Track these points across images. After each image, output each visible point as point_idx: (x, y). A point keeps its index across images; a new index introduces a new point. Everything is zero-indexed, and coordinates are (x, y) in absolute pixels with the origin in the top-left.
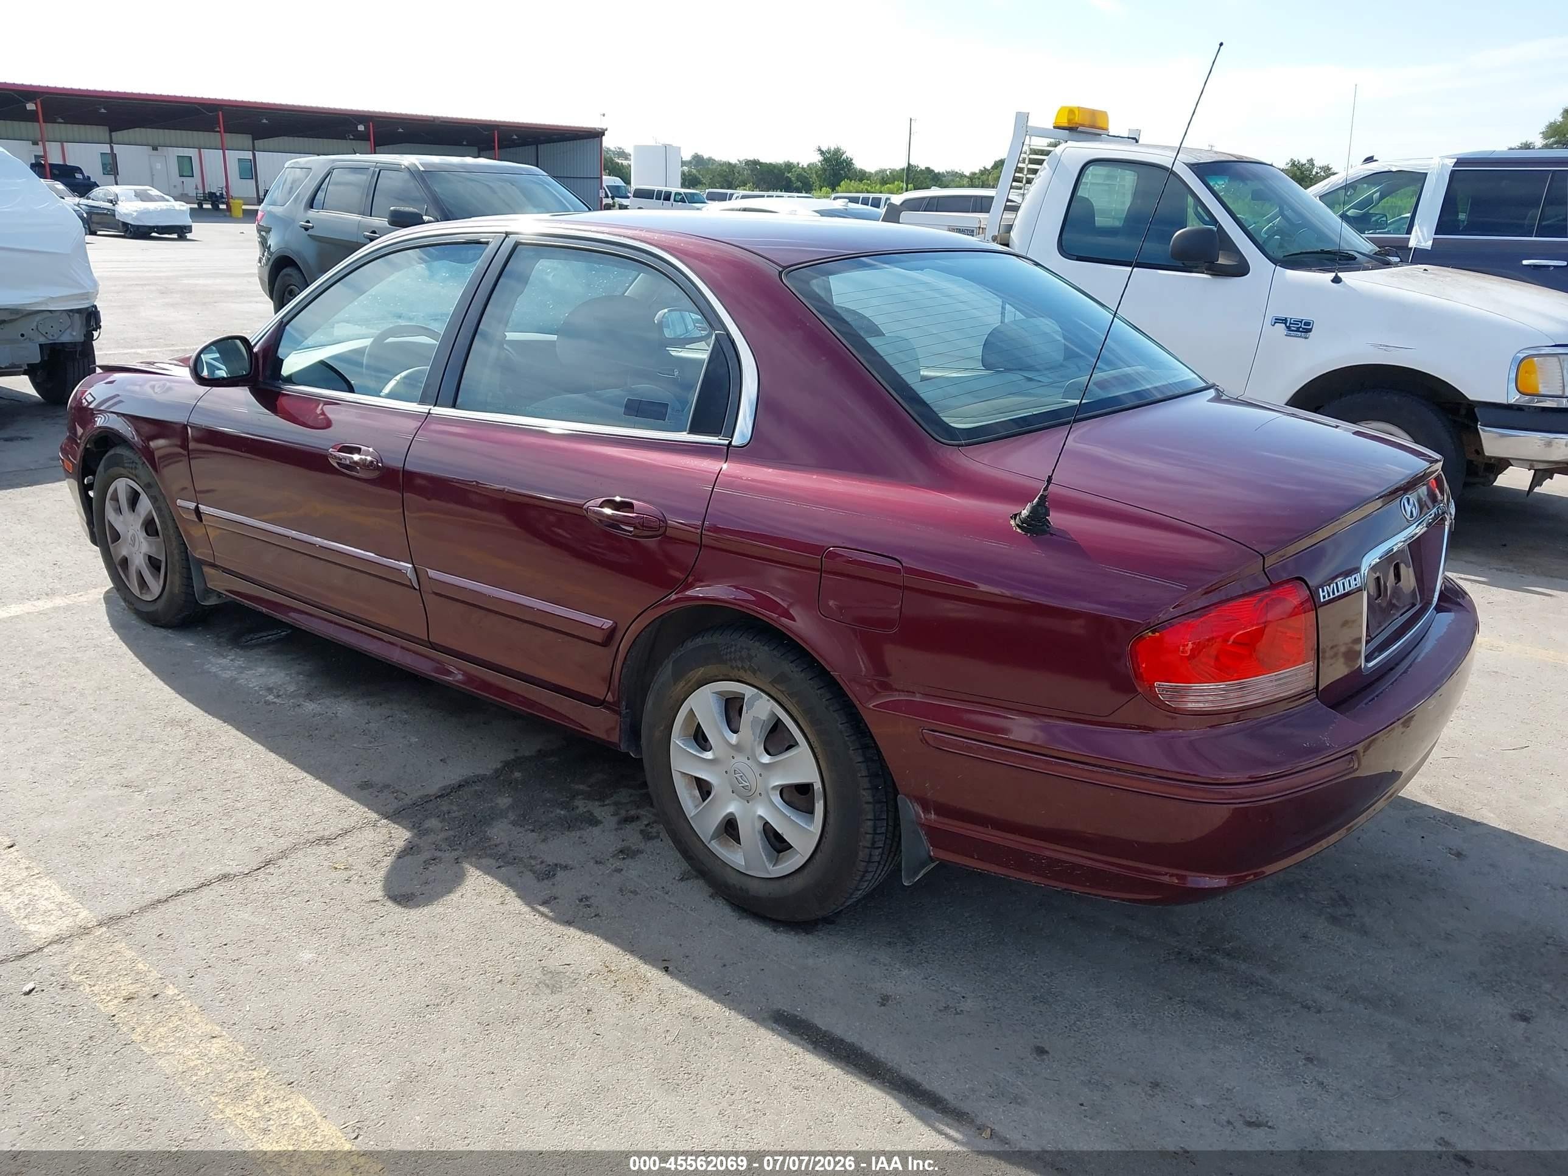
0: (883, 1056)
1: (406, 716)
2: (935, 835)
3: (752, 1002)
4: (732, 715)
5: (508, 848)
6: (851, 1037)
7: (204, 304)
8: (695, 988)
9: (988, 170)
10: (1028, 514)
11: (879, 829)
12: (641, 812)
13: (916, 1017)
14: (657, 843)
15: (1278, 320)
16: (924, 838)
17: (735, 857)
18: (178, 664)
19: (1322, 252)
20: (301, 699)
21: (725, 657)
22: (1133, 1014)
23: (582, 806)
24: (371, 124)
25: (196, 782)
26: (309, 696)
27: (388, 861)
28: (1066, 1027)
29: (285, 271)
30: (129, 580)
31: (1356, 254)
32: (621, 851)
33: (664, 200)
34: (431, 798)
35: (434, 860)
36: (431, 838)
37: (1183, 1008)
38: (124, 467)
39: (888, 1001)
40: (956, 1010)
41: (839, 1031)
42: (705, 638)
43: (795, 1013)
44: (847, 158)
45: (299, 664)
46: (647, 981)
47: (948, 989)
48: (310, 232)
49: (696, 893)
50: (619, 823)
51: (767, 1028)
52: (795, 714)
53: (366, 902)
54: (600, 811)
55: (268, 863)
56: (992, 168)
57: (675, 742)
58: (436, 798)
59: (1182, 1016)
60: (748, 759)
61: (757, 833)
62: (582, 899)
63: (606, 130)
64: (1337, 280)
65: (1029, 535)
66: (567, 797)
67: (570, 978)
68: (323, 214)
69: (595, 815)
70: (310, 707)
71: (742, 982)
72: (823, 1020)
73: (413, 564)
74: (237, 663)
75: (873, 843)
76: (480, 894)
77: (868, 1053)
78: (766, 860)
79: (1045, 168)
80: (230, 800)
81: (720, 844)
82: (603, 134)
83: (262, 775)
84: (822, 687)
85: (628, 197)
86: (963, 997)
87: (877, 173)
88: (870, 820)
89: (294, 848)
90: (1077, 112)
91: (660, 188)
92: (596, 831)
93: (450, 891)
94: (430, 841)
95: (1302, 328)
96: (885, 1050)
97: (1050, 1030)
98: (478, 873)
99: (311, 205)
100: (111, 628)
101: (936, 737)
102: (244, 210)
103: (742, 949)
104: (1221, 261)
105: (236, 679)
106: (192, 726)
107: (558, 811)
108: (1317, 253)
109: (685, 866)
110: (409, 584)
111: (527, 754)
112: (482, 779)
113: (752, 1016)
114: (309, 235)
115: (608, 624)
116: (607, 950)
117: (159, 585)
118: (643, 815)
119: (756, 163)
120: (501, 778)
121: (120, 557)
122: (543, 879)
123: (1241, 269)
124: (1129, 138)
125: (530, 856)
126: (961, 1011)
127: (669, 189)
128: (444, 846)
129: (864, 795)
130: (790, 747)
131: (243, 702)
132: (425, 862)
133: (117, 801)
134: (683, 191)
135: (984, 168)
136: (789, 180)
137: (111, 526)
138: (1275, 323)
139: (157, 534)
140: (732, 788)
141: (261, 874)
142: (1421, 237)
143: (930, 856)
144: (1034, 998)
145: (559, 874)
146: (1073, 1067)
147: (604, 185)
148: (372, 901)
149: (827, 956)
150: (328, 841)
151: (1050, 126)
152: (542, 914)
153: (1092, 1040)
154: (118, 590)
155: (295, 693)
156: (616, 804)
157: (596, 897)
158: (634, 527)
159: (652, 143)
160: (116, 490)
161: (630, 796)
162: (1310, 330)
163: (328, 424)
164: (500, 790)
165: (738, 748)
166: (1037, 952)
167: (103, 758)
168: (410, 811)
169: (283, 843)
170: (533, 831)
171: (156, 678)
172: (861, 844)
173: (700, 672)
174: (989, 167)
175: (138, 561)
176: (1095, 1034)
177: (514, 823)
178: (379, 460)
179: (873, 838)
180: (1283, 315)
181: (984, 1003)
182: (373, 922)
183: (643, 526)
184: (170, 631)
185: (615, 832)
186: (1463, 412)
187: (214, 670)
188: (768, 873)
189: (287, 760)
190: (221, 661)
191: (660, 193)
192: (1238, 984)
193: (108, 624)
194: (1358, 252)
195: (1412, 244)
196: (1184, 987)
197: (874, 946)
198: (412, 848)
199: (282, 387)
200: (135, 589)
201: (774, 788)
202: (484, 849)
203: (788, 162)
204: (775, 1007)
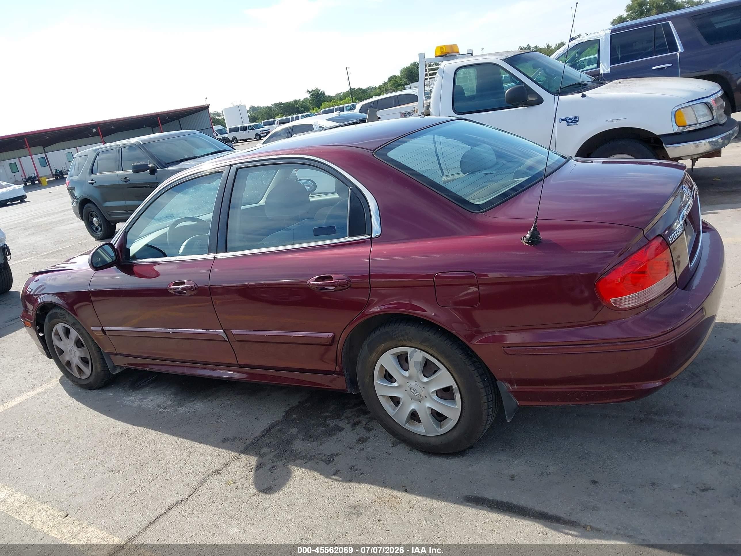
0: (524, 504)
1: (230, 402)
2: (518, 395)
3: (452, 495)
4: (402, 363)
5: (305, 452)
6: (505, 500)
7: (47, 230)
8: (423, 496)
9: (386, 83)
10: (530, 236)
11: (489, 399)
12: (361, 418)
13: (530, 481)
14: (374, 432)
15: (562, 120)
16: (513, 398)
17: (420, 429)
18: (110, 405)
19: (573, 85)
20: (176, 407)
21: (394, 337)
22: (627, 454)
23: (332, 423)
24: (98, 127)
25: (143, 460)
26: (180, 404)
27: (252, 474)
28: (600, 468)
29: (86, 206)
30: (72, 371)
31: (587, 83)
32: (359, 440)
33: (244, 130)
34: (259, 438)
35: (273, 467)
36: (267, 457)
37: (648, 445)
38: (59, 318)
39: (514, 478)
40: (547, 473)
41: (498, 498)
42: (381, 330)
43: (474, 495)
44: (322, 92)
45: (168, 390)
46: (400, 499)
47: (539, 464)
48: (94, 185)
49: (402, 450)
50: (352, 426)
51: (465, 505)
52: (436, 355)
53: (251, 497)
54: (342, 424)
55: (195, 491)
56: (388, 81)
57: (376, 382)
58: (261, 437)
59: (650, 448)
60: (416, 382)
61: (429, 415)
62: (351, 468)
63: (209, 105)
64: (584, 96)
65: (533, 245)
66: (322, 421)
67: (363, 507)
68: (99, 175)
69: (339, 425)
70: (182, 409)
71: (443, 487)
72: (489, 495)
73: (223, 330)
74: (138, 397)
75: (488, 406)
76: (302, 478)
77: (517, 505)
78: (436, 427)
79: (438, 76)
80: (163, 465)
81: (410, 425)
82: (208, 107)
83: (173, 449)
84: (446, 340)
85: (227, 133)
86: (547, 466)
87: (336, 96)
88: (484, 396)
89: (204, 479)
90: (444, 48)
91: (241, 126)
92: (343, 433)
93: (287, 481)
94: (267, 459)
95: (573, 121)
96: (523, 501)
97: (594, 471)
98: (297, 468)
99: (92, 172)
100: (70, 396)
101: (511, 350)
102: (47, 181)
103: (436, 472)
104: (530, 99)
105: (141, 405)
106: (129, 433)
107: (321, 428)
108: (570, 86)
109: (392, 439)
110: (223, 339)
111: (294, 405)
112: (279, 422)
113: (455, 502)
114: (94, 186)
115: (331, 335)
116: (374, 488)
117: (89, 370)
118: (362, 420)
119: (280, 104)
120: (287, 420)
121: (65, 362)
122: (329, 463)
123: (539, 101)
124: (468, 54)
125: (318, 454)
126: (549, 473)
127: (245, 125)
128: (275, 459)
129: (479, 385)
130: (435, 372)
131: (149, 415)
132: (269, 470)
133: (109, 480)
134: (252, 124)
135: (385, 82)
136: (298, 108)
137: (57, 347)
138: (561, 121)
139: (83, 346)
140: (410, 397)
141: (194, 497)
142: (605, 68)
143: (518, 406)
144: (580, 458)
145: (335, 459)
146: (612, 486)
147: (215, 130)
148: (253, 495)
149: (477, 464)
150: (218, 472)
151: (433, 56)
152: (336, 480)
153: (615, 471)
154: (68, 377)
155: (172, 404)
156: (347, 418)
157: (357, 465)
158: (335, 287)
159: (232, 106)
160: (56, 330)
161: (352, 412)
162: (578, 121)
163: (158, 275)
164: (289, 426)
165: (410, 378)
166: (571, 436)
167: (93, 461)
168: (251, 447)
169: (198, 479)
170: (314, 441)
171: (102, 415)
172: (483, 408)
173: (382, 347)
174: (386, 81)
175: (76, 361)
176: (615, 468)
177: (303, 440)
178: (195, 285)
179: (488, 404)
180: (564, 117)
181: (558, 466)
182: (258, 506)
183: (339, 285)
184: (99, 390)
185: (352, 432)
186: (652, 141)
187: (128, 403)
188: (439, 433)
189: (182, 438)
190: (130, 399)
191: (241, 128)
192: (668, 427)
193: (68, 395)
194: (588, 81)
195: (601, 72)
196: (644, 434)
197: (496, 454)
198: (260, 465)
199: (134, 262)
200: (77, 375)
201: (433, 392)
202: (295, 456)
203: (295, 100)
204: (464, 495)
